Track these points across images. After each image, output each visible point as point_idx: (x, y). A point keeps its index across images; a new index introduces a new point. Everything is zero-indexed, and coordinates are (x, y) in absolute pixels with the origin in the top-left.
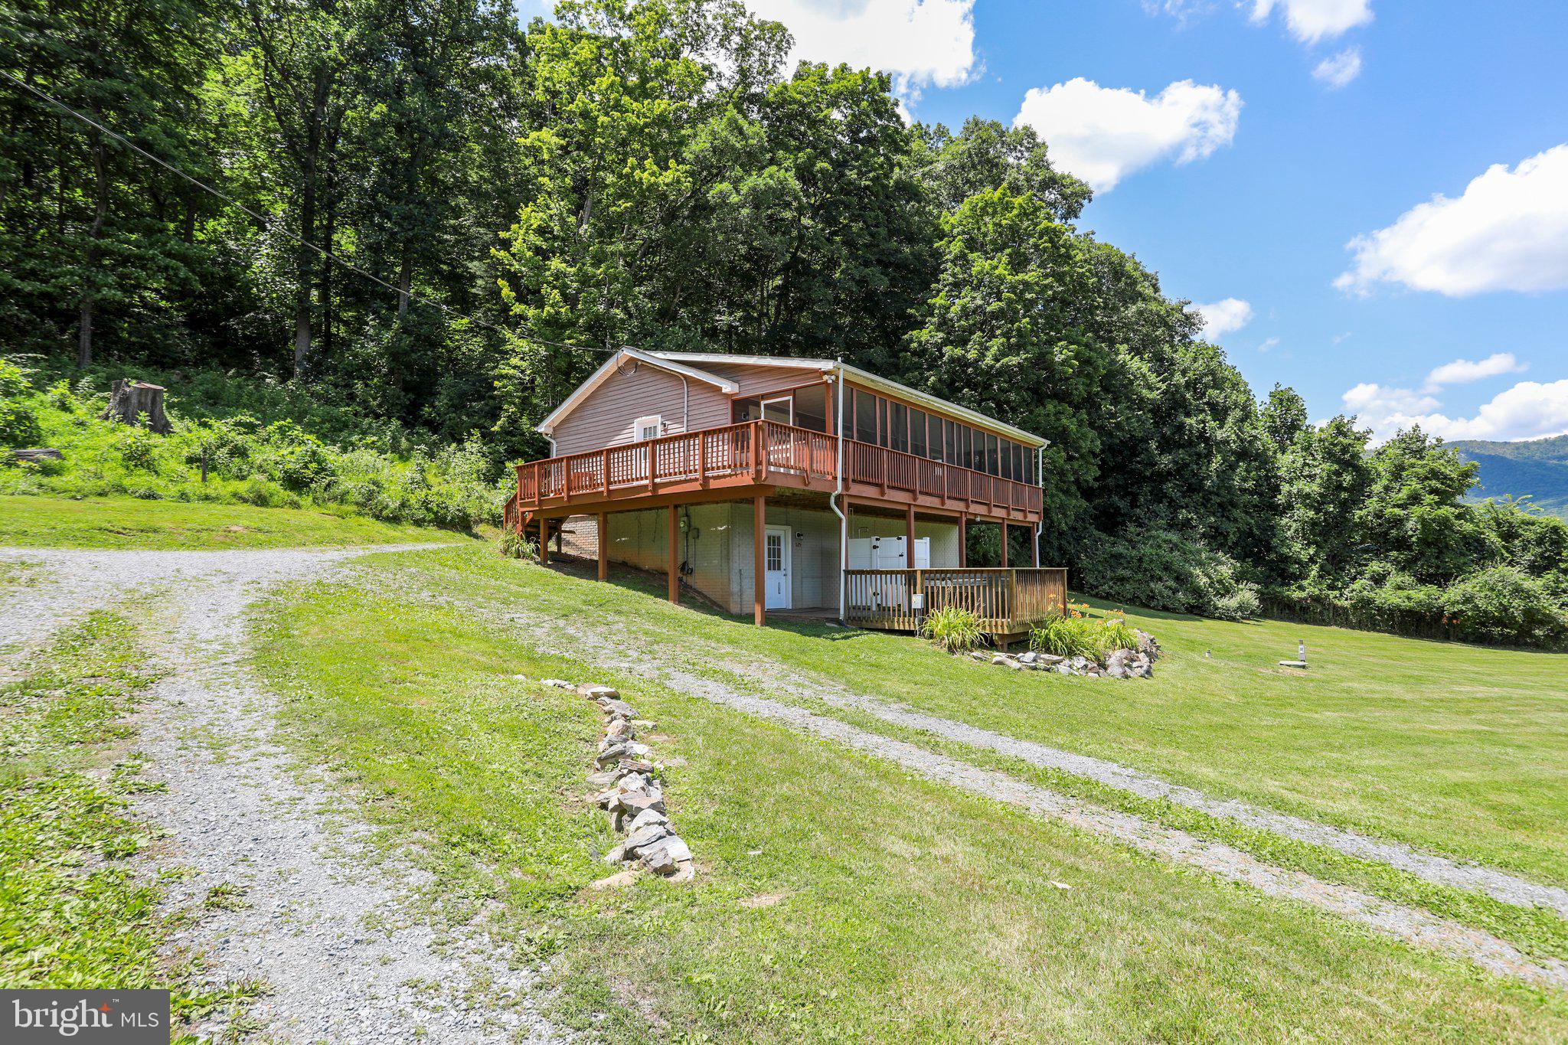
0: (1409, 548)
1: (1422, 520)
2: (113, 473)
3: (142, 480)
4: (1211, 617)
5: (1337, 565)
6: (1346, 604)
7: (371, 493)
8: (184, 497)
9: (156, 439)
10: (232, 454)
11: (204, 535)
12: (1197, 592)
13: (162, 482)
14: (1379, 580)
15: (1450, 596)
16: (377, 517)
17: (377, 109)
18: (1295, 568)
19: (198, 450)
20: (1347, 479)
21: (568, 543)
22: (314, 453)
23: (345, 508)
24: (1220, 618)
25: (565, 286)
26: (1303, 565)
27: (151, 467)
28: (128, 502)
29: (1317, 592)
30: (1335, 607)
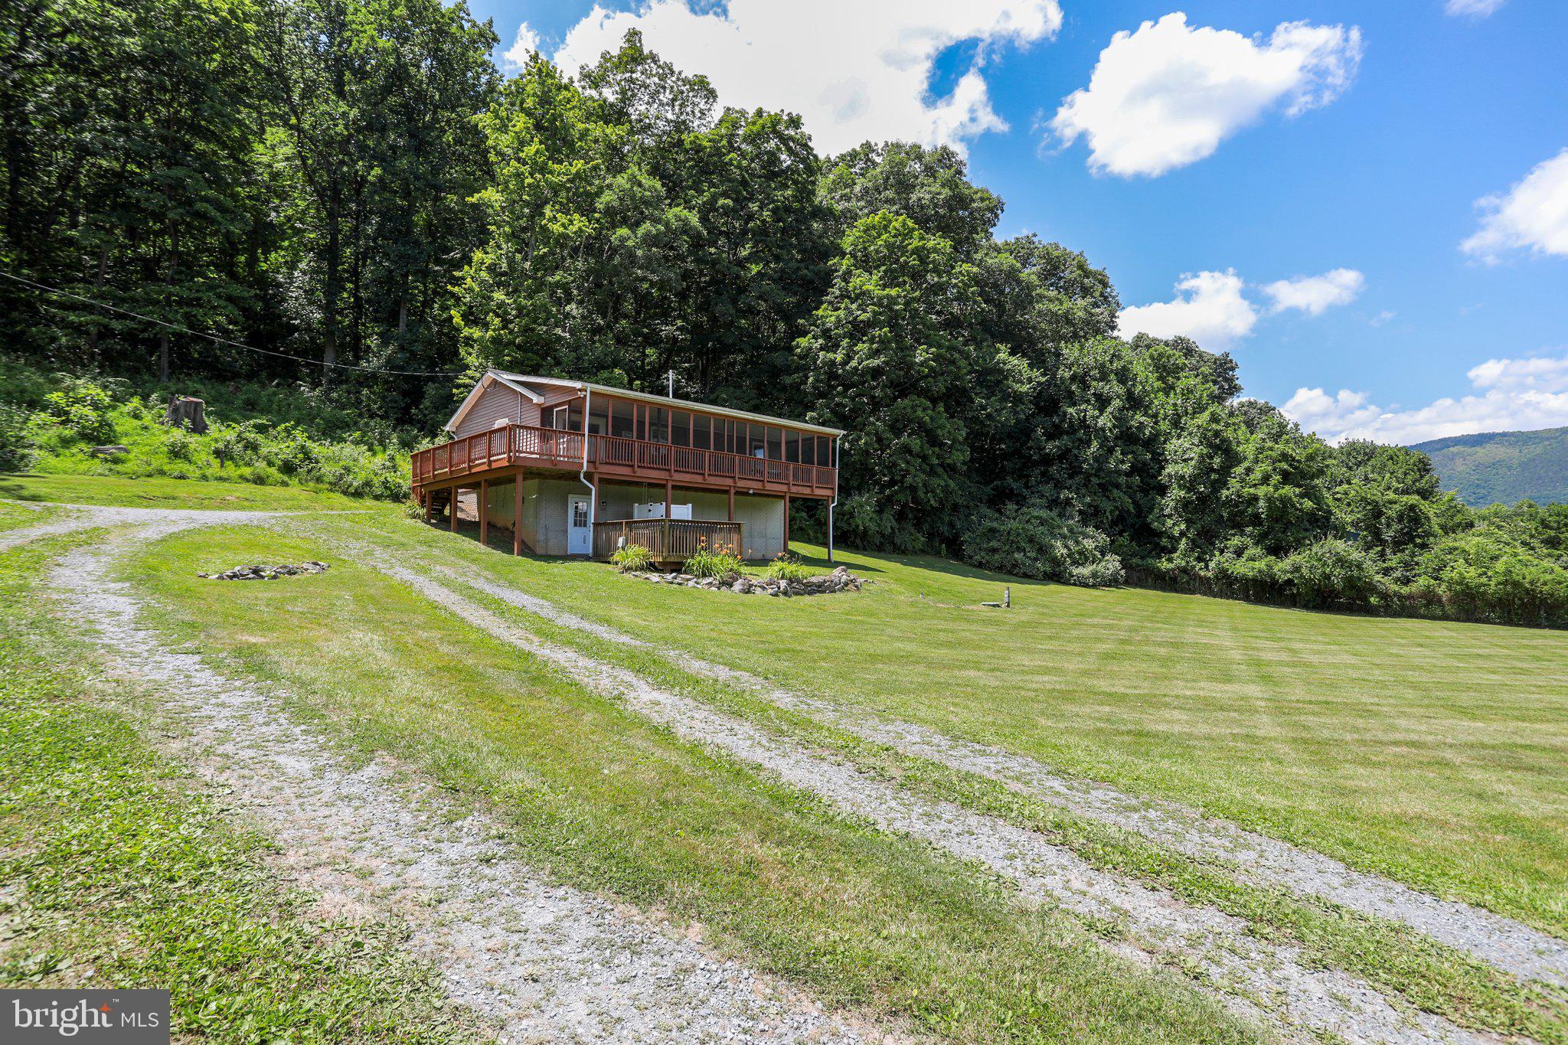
0: (1261, 524)
1: (1269, 500)
2: (160, 461)
3: (180, 466)
4: (1066, 583)
5: (1206, 540)
6: (1210, 574)
7: (341, 476)
8: (204, 478)
9: (196, 437)
10: (246, 447)
11: (206, 502)
12: (1056, 562)
13: (192, 468)
14: (1239, 553)
15: (1281, 567)
16: (345, 493)
17: (373, 173)
18: (1164, 541)
19: (221, 445)
20: (1217, 461)
21: (462, 510)
22: (303, 447)
23: (320, 486)
24: (1075, 585)
25: (506, 313)
26: (1175, 540)
27: (187, 459)
28: (166, 480)
29: (1184, 564)
30: (1201, 578)
